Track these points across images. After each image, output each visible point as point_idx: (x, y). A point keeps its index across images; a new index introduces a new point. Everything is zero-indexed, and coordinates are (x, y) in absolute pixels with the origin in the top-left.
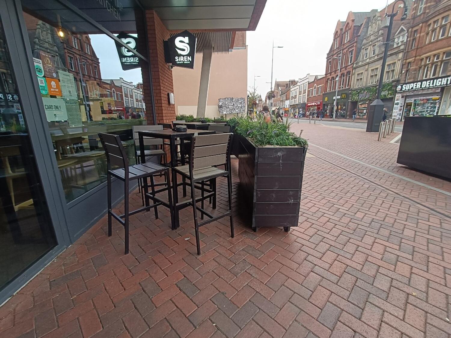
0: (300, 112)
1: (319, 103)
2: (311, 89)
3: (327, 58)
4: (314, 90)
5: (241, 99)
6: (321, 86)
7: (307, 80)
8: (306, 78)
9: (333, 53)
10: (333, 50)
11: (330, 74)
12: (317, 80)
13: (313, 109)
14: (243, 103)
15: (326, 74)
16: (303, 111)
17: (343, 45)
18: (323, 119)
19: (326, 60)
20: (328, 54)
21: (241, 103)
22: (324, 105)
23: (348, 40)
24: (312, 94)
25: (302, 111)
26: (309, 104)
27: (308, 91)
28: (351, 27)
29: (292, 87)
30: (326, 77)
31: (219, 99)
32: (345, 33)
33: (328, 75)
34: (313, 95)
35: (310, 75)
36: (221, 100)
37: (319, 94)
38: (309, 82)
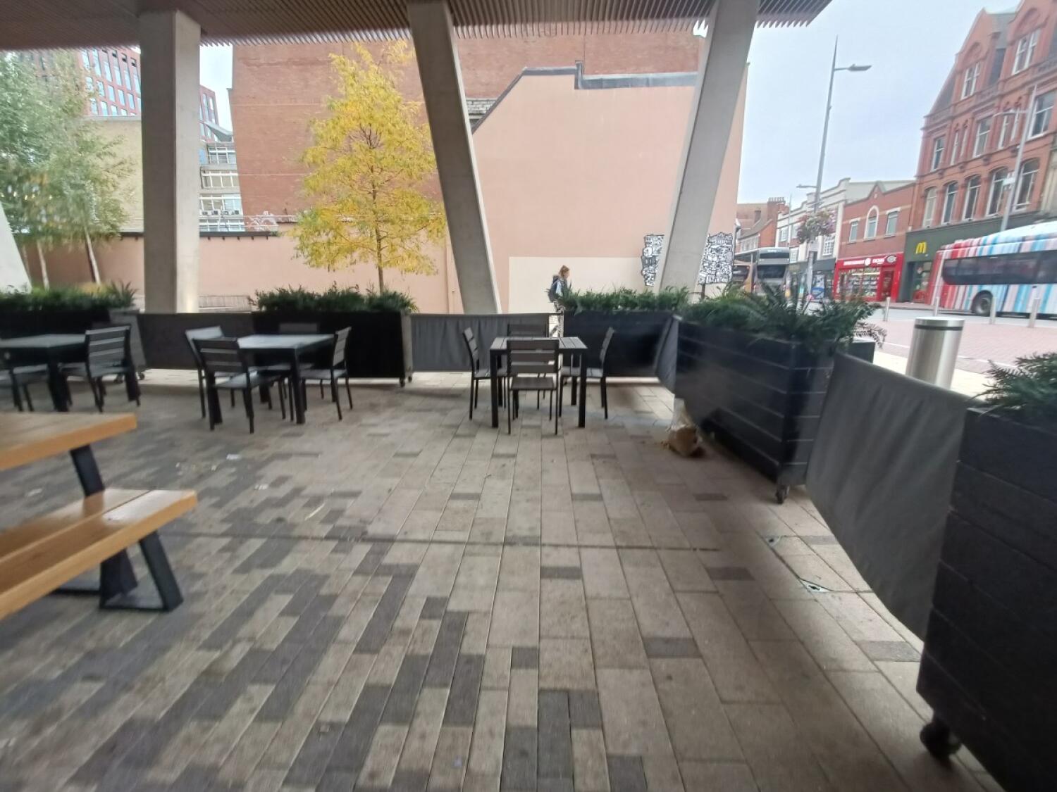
0: (818, 285)
1: (892, 260)
2: (859, 219)
3: (925, 129)
4: (868, 222)
5: (718, 236)
6: (898, 209)
7: (840, 197)
8: (836, 191)
9: (954, 111)
10: (953, 101)
11: (941, 174)
12: (880, 195)
13: (864, 276)
14: (724, 249)
15: (921, 176)
16: (825, 281)
17: (1005, 81)
18: (906, 305)
19: (921, 134)
20: (931, 117)
21: (717, 250)
22: (912, 265)
23: (1026, 66)
24: (861, 234)
25: (822, 282)
26: (846, 263)
27: (843, 227)
28: (1047, 19)
29: (780, 217)
30: (920, 184)
31: (645, 238)
32: (1013, 43)
33: (927, 178)
34: (866, 237)
35: (850, 181)
36: (654, 240)
37: (889, 233)
38: (846, 201)
